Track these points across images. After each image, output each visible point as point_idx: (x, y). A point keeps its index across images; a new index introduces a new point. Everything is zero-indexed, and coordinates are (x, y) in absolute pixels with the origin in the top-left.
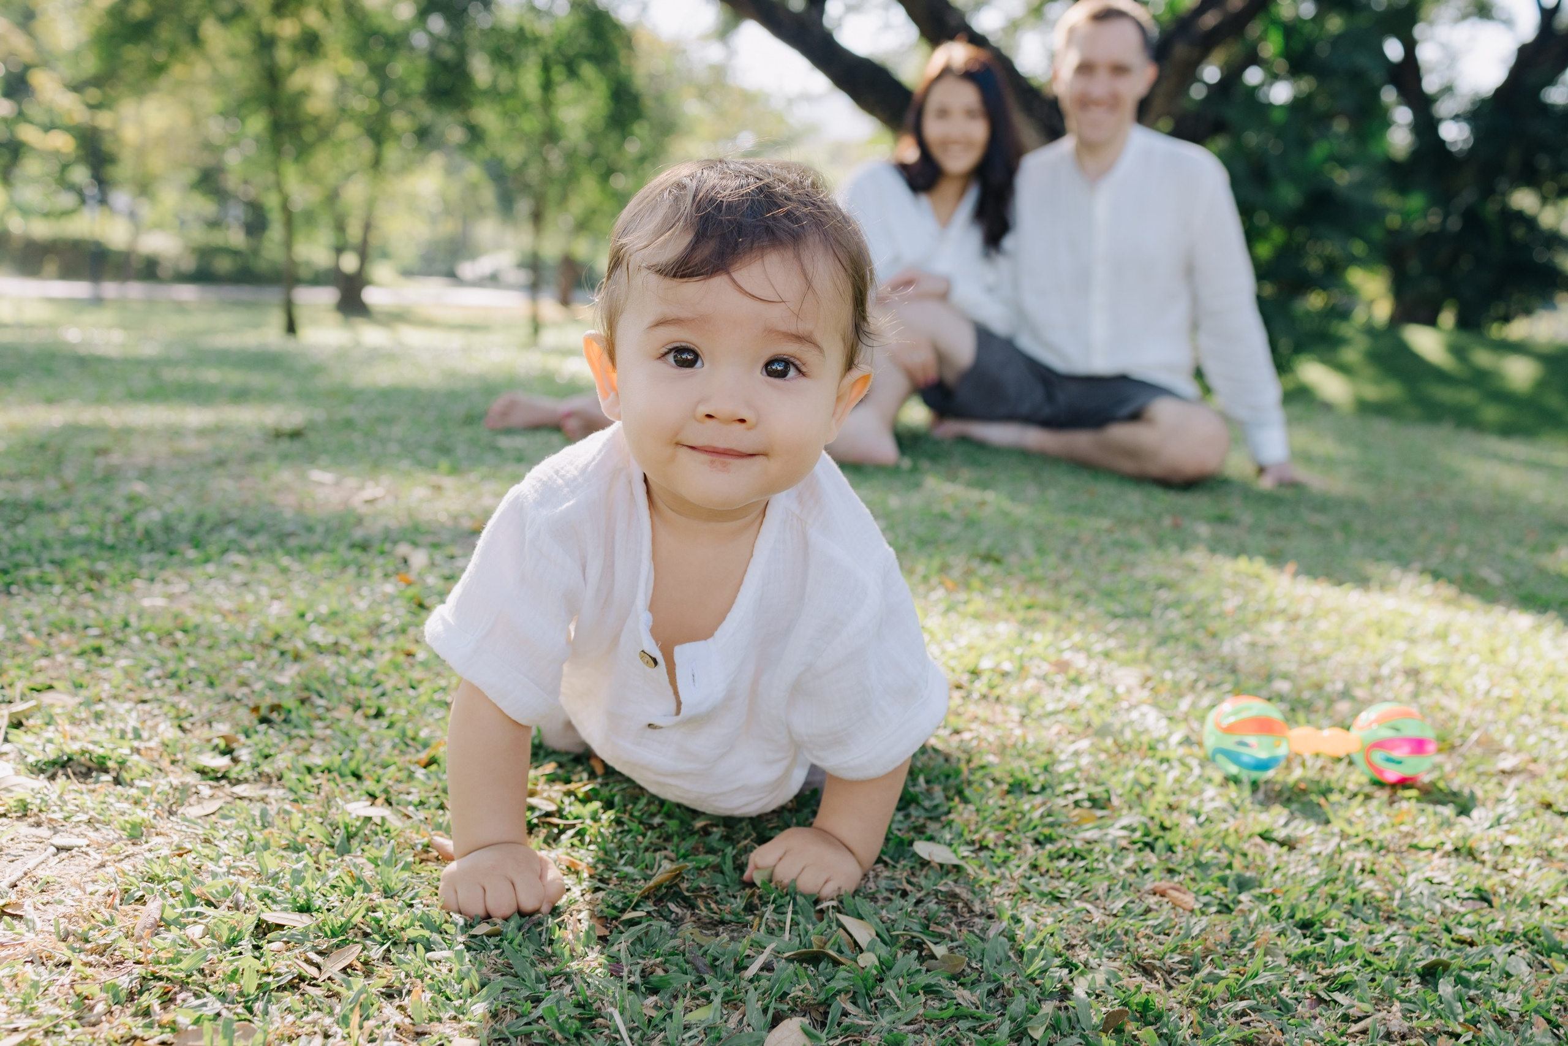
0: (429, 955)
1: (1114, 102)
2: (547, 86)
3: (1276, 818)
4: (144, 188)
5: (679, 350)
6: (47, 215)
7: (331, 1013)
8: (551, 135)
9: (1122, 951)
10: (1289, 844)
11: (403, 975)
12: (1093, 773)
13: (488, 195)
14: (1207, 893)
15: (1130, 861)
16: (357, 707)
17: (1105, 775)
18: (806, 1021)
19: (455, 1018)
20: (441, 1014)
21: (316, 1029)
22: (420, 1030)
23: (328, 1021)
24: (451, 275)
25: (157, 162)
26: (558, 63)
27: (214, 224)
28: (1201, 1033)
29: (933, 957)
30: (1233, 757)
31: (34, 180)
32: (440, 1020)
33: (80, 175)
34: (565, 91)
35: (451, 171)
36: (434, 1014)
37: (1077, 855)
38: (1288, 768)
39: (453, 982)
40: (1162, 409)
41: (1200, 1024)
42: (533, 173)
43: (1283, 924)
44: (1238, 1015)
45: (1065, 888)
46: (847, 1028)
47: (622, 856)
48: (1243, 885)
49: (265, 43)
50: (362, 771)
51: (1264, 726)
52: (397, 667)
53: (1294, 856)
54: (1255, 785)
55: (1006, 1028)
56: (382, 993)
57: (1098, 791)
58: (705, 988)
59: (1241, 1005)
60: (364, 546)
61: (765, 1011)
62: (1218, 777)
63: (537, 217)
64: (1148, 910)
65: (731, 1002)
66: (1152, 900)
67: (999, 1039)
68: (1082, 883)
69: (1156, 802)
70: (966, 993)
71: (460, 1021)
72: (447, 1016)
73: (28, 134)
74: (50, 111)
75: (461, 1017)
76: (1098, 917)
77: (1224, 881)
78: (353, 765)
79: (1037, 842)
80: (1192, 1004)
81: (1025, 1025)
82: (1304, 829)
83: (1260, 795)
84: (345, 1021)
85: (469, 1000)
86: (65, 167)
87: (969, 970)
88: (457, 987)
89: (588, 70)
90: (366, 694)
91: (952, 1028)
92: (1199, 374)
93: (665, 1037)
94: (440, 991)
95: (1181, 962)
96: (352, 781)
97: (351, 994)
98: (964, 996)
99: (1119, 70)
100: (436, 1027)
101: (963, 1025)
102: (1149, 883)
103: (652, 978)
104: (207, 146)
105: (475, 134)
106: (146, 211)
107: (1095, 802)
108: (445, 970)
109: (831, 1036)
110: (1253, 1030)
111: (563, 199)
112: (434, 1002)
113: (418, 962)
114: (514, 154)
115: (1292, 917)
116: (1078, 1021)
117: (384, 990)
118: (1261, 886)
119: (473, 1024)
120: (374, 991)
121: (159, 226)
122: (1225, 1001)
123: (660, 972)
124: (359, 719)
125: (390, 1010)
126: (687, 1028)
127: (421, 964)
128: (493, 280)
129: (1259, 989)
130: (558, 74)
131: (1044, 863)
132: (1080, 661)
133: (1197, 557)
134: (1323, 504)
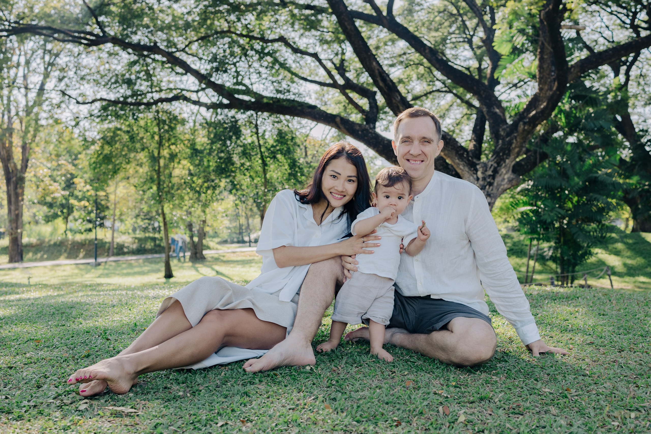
6: (81, 232)
27: (145, 229)
31: (75, 220)
73: (72, 201)
74: (82, 192)
106: (118, 225)
121: (125, 233)
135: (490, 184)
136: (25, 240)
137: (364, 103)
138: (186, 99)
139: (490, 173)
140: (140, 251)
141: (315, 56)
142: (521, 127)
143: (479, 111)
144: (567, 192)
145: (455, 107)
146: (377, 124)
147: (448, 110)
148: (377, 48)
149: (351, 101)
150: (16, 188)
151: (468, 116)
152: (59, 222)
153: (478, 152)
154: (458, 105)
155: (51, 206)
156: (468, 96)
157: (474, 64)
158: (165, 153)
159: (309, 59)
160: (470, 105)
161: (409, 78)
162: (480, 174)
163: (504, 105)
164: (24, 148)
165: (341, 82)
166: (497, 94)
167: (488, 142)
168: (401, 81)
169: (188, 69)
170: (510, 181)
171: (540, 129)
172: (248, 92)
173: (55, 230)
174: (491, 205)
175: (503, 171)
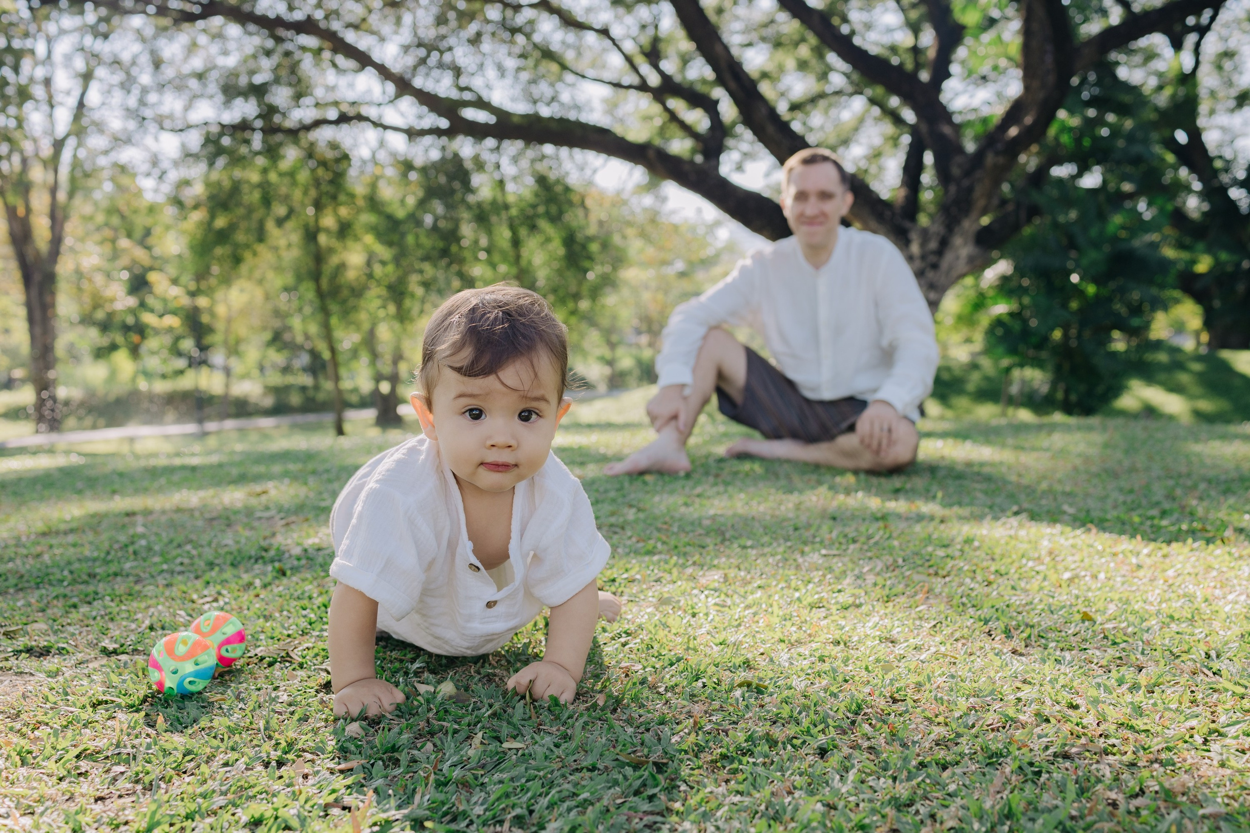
2: (516, 241)
4: (234, 349)
5: (471, 410)
6: (164, 376)
25: (241, 329)
26: (522, 224)
27: (286, 370)
31: (153, 353)
33: (188, 344)
49: (311, 235)
73: (148, 318)
74: (165, 301)
86: (177, 339)
89: (544, 224)
99: (826, 195)
104: (277, 313)
106: (235, 364)
121: (245, 376)
130: (523, 232)
135: (935, 266)
136: (62, 392)
137: (698, 119)
138: (360, 118)
139: (933, 245)
140: (279, 410)
141: (604, 32)
142: (990, 159)
143: (914, 130)
144: (1075, 278)
145: (869, 122)
146: (723, 157)
147: (856, 129)
148: (720, 11)
149: (673, 116)
150: (41, 294)
151: (895, 141)
152: (122, 359)
153: (912, 206)
154: (877, 119)
155: (105, 327)
156: (894, 101)
157: (905, 39)
158: (328, 221)
159: (591, 38)
160: (897, 119)
161: (781, 69)
162: (915, 248)
163: (957, 119)
164: (53, 216)
165: (654, 80)
166: (944, 98)
167: (931, 188)
168: (765, 75)
169: (364, 60)
170: (971, 260)
171: (1029, 160)
172: (481, 104)
173: (113, 374)
174: (934, 305)
175: (958, 241)
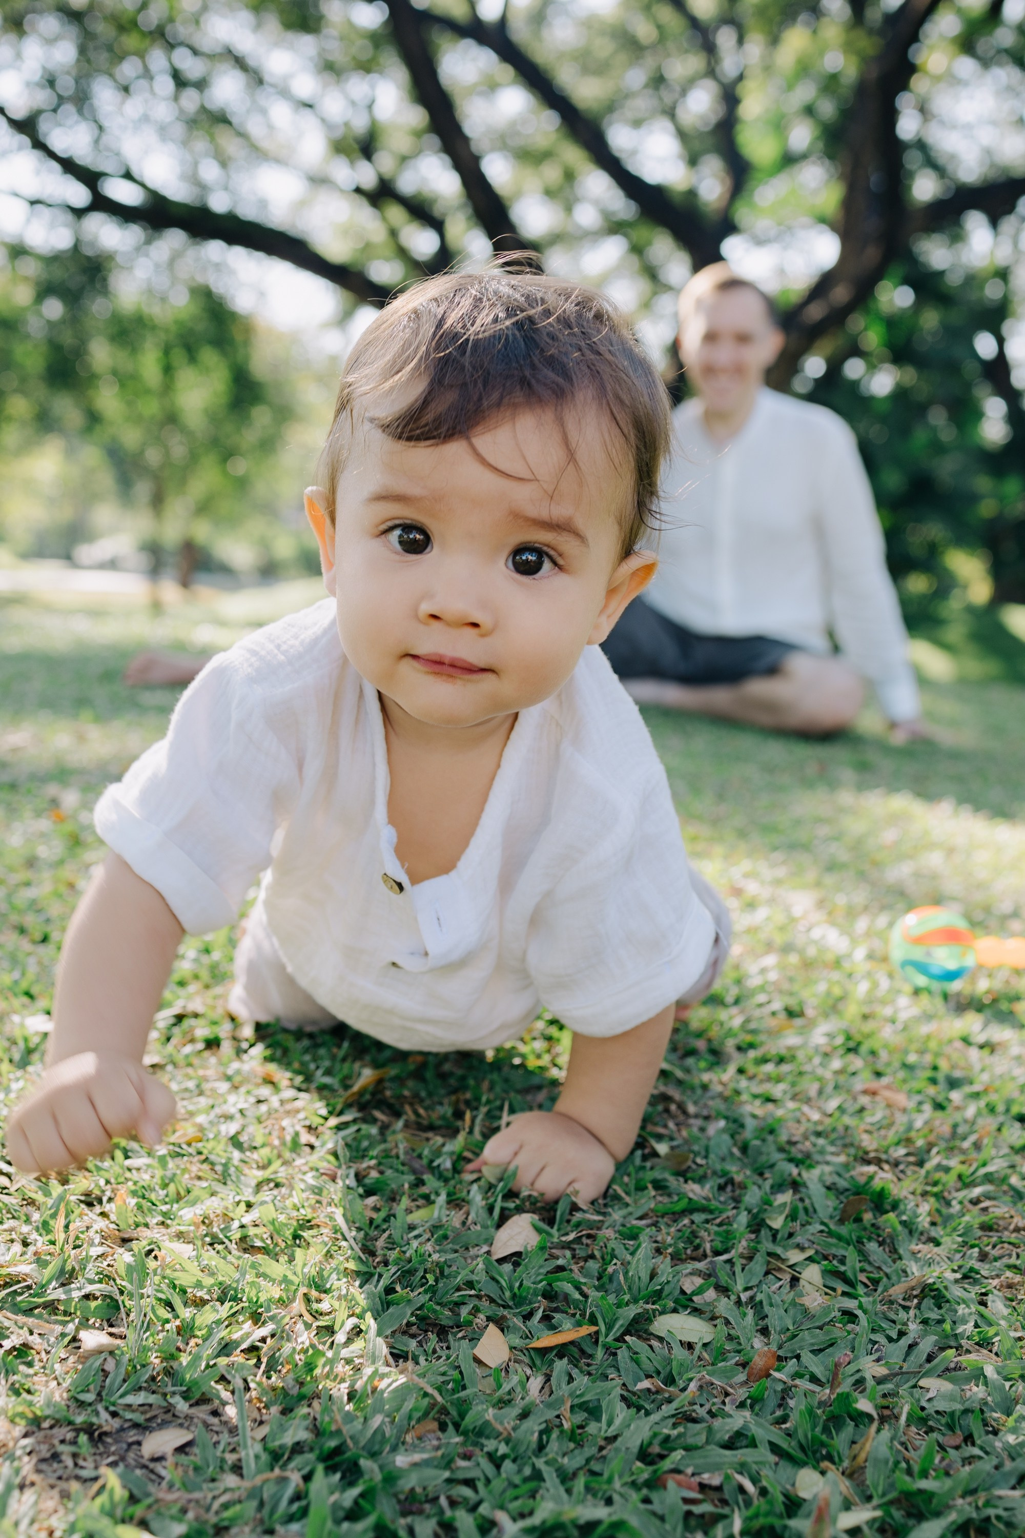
0: (128, 1162)
1: (739, 370)
2: (168, 370)
3: (972, 1023)
7: (28, 1221)
8: (172, 419)
9: (845, 1146)
10: (989, 1047)
11: (102, 1182)
12: (786, 986)
13: (106, 479)
14: (919, 1092)
15: (836, 1064)
16: (22, 930)
17: (796, 987)
18: (536, 1217)
19: (163, 1223)
20: (148, 1220)
21: (14, 1236)
22: (126, 1236)
23: (25, 1229)
24: (68, 557)
26: (179, 347)
28: (939, 1220)
29: (655, 1154)
30: (922, 968)
32: (147, 1225)
34: (187, 377)
35: (70, 453)
36: (140, 1219)
37: (781, 1060)
38: (973, 981)
39: (157, 1188)
40: (798, 665)
41: (938, 1211)
42: (153, 456)
43: (1001, 1119)
44: (975, 1202)
45: (777, 1090)
46: (578, 1225)
47: (318, 1068)
48: (953, 1084)
50: (35, 990)
51: (951, 936)
52: (59, 896)
53: (995, 1059)
54: (946, 997)
55: (743, 1218)
56: (81, 1201)
57: (792, 1002)
58: (424, 1190)
59: (977, 1191)
60: (13, 787)
61: (490, 1209)
62: (908, 989)
63: (158, 501)
64: (862, 1110)
65: (456, 1202)
66: (864, 1100)
67: (737, 1230)
68: (793, 1084)
69: (852, 1010)
70: (696, 1187)
71: (167, 1227)
72: (155, 1221)
75: (169, 1222)
76: (816, 1116)
77: (933, 1081)
78: (24, 985)
79: (739, 1049)
80: (924, 1194)
81: (761, 1216)
82: (1002, 1034)
83: (952, 1004)
84: (45, 1227)
85: (175, 1206)
87: (694, 1167)
88: (162, 1193)
89: (208, 355)
90: (31, 920)
91: (686, 1221)
92: (831, 634)
93: (390, 1236)
94: (144, 1197)
95: (908, 1155)
96: (25, 999)
97: (50, 1202)
98: (695, 1190)
99: (743, 338)
100: (143, 1232)
101: (698, 1217)
102: (859, 1084)
103: (367, 1181)
105: (93, 419)
107: (791, 1013)
108: (146, 1177)
109: (562, 1232)
110: (991, 1216)
111: (183, 482)
112: (139, 1207)
113: (117, 1169)
114: (131, 437)
115: (1008, 1110)
116: (815, 1211)
117: (83, 1198)
118: (971, 1083)
119: (182, 1228)
120: (73, 1198)
122: (958, 1190)
123: (374, 1174)
124: (26, 945)
125: (91, 1215)
126: (412, 1228)
127: (120, 1171)
128: (112, 565)
129: (989, 1178)
130: (178, 356)
131: (751, 1069)
132: (752, 888)
133: (846, 797)
134: (955, 755)
